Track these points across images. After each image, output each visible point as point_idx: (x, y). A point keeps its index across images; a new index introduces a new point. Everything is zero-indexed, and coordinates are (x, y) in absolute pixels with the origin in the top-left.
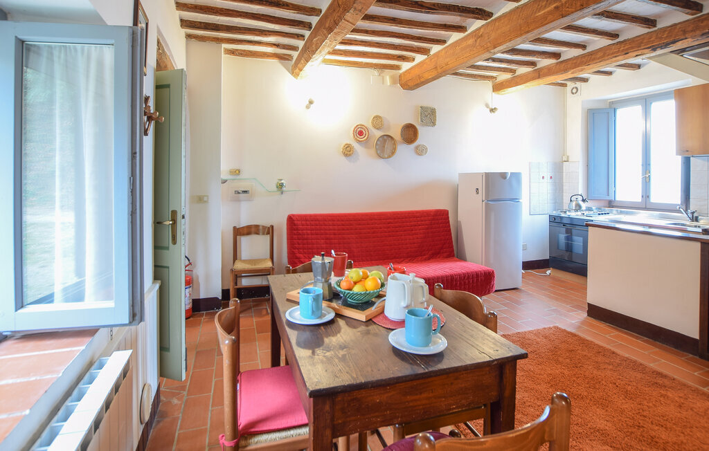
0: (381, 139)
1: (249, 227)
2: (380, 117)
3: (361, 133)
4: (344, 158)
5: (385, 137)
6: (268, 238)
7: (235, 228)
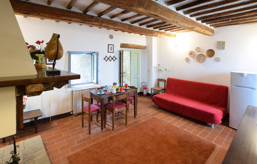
0: (199, 56)
1: (161, 79)
2: (199, 48)
3: (192, 54)
4: (186, 62)
5: (201, 55)
6: (164, 83)
7: (158, 79)
